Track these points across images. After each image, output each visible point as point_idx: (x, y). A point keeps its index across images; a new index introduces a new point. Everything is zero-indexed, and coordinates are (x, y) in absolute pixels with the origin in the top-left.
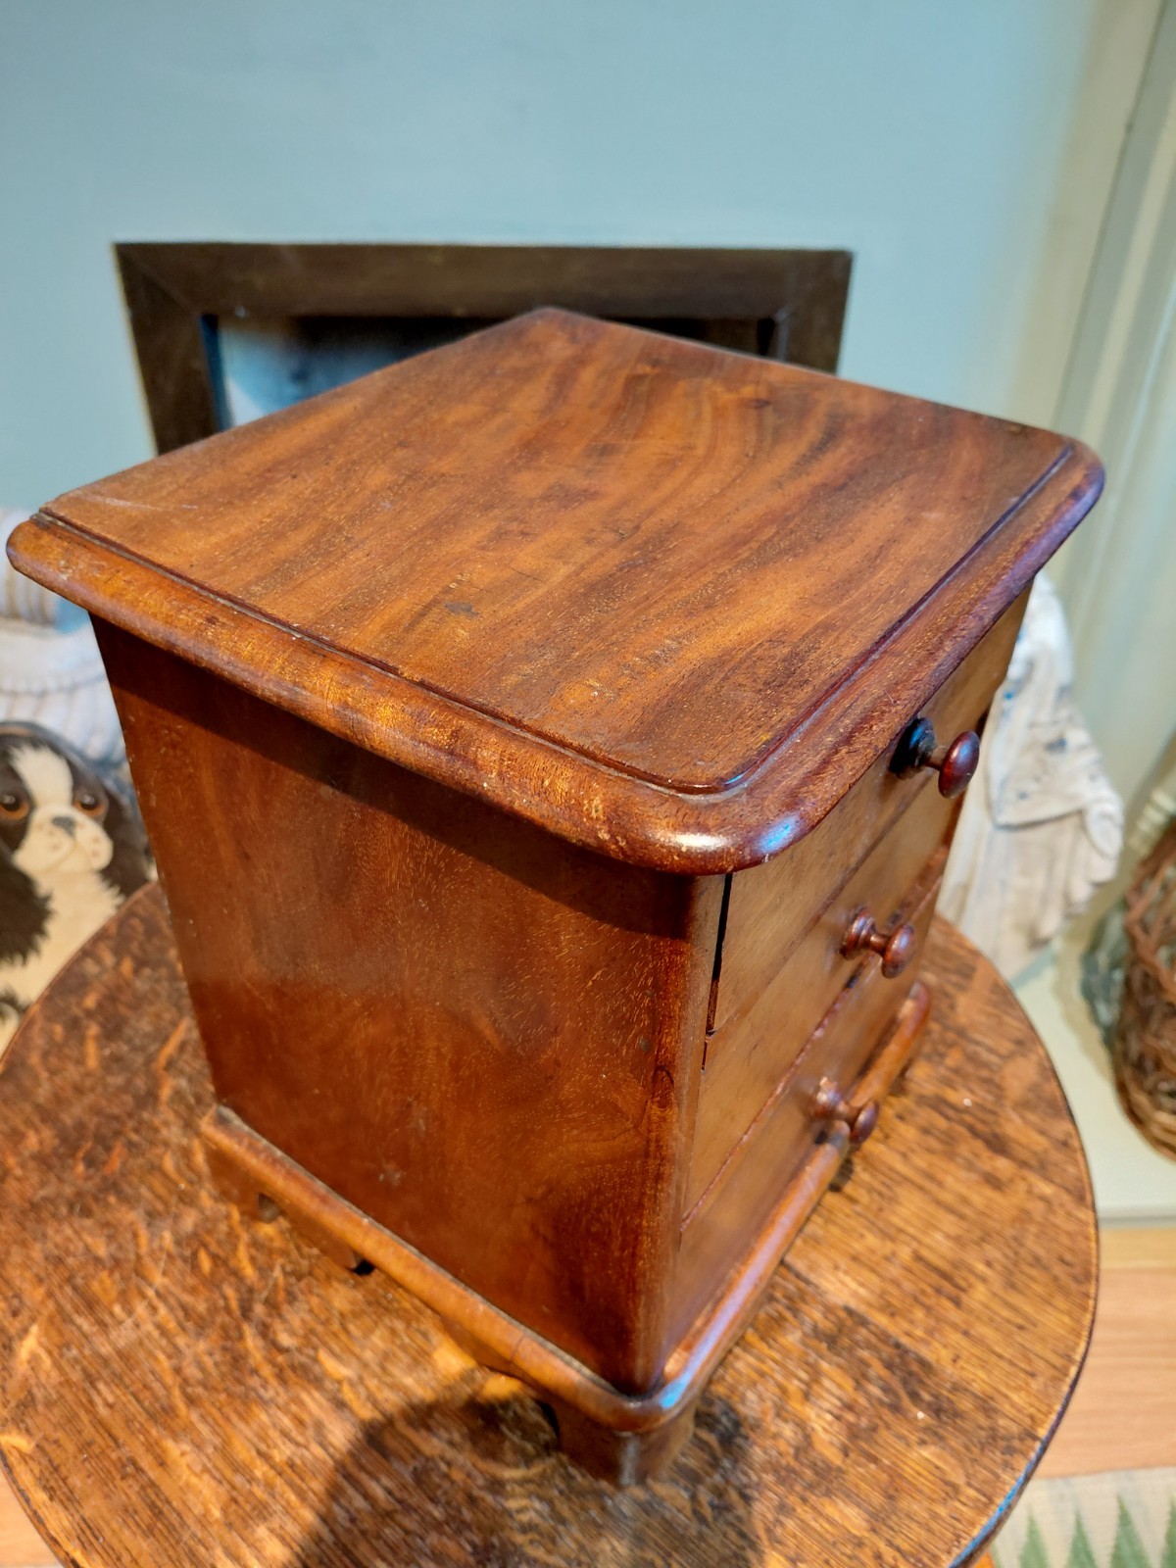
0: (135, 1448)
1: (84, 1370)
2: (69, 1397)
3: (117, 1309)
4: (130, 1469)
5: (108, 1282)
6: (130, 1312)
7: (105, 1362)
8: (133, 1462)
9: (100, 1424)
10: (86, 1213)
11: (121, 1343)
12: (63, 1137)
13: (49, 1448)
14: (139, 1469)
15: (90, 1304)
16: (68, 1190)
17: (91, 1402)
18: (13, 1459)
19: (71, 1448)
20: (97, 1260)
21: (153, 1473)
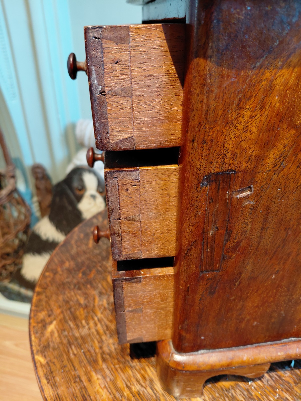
0: (81, 372)
1: (68, 340)
2: (61, 348)
3: (84, 322)
4: (77, 380)
5: (82, 312)
6: (88, 324)
7: (76, 339)
8: (79, 377)
9: (70, 360)
10: (79, 289)
11: (83, 334)
12: (77, 265)
13: (51, 364)
14: (81, 381)
15: (75, 318)
16: (75, 281)
17: (68, 352)
18: (38, 365)
19: (58, 366)
20: (80, 305)
21: (86, 384)
